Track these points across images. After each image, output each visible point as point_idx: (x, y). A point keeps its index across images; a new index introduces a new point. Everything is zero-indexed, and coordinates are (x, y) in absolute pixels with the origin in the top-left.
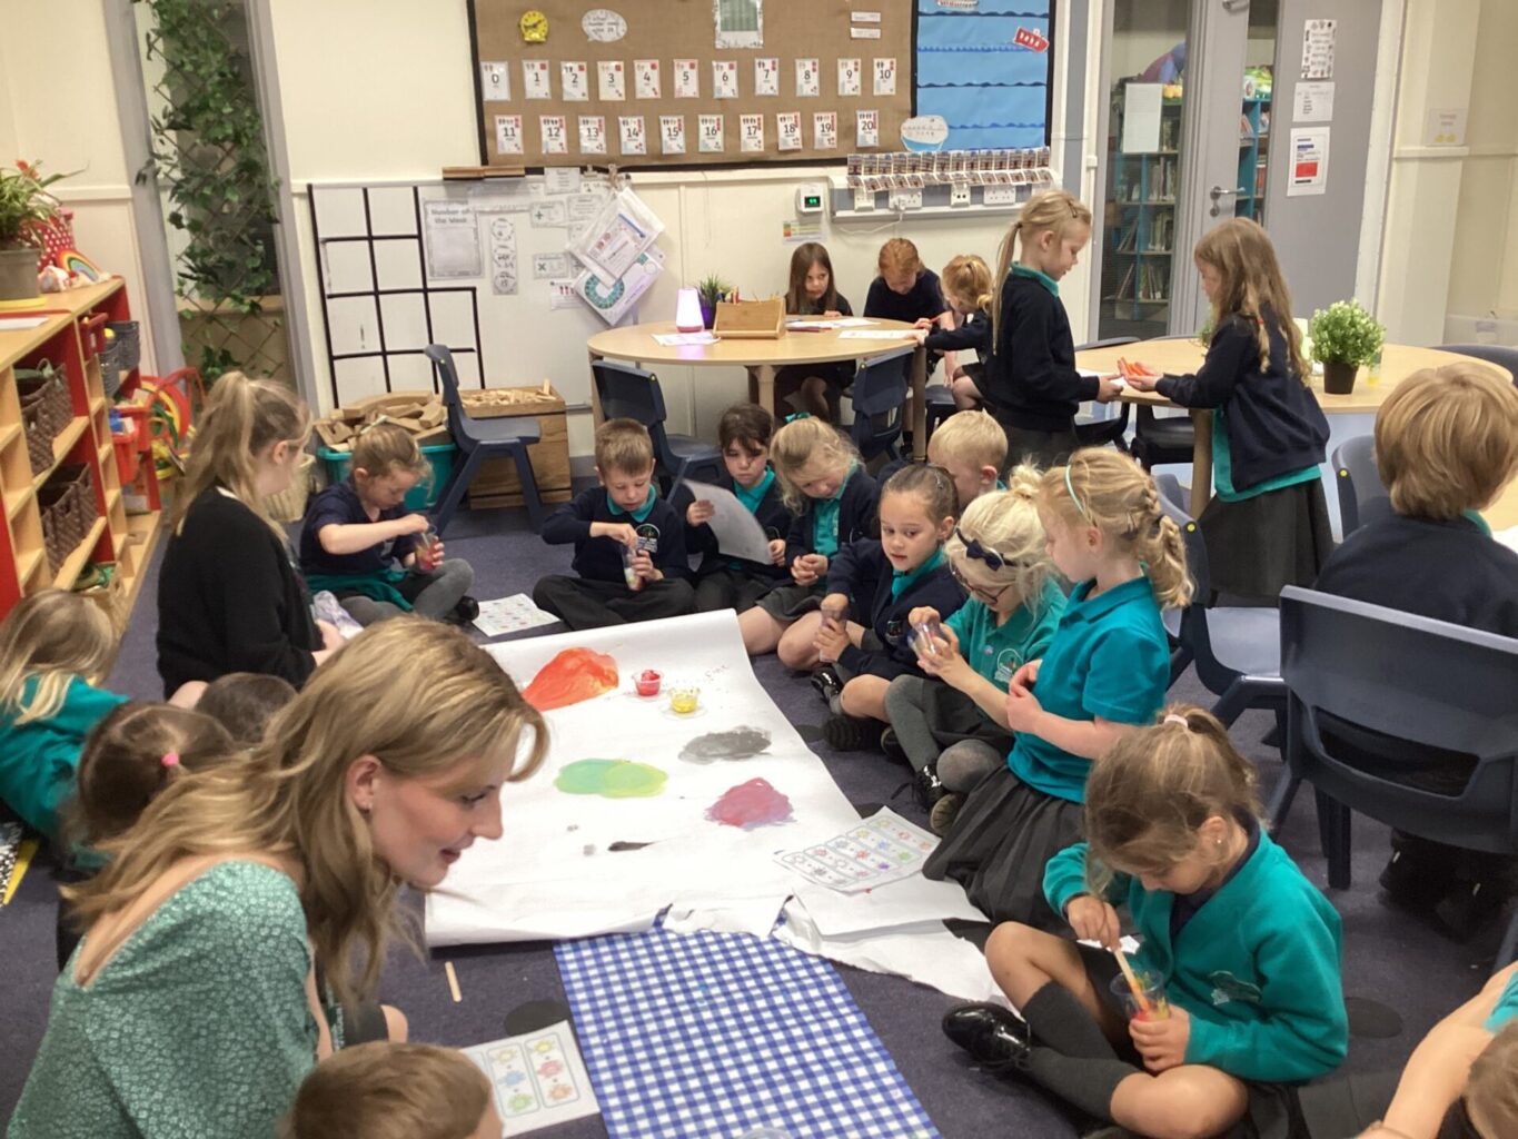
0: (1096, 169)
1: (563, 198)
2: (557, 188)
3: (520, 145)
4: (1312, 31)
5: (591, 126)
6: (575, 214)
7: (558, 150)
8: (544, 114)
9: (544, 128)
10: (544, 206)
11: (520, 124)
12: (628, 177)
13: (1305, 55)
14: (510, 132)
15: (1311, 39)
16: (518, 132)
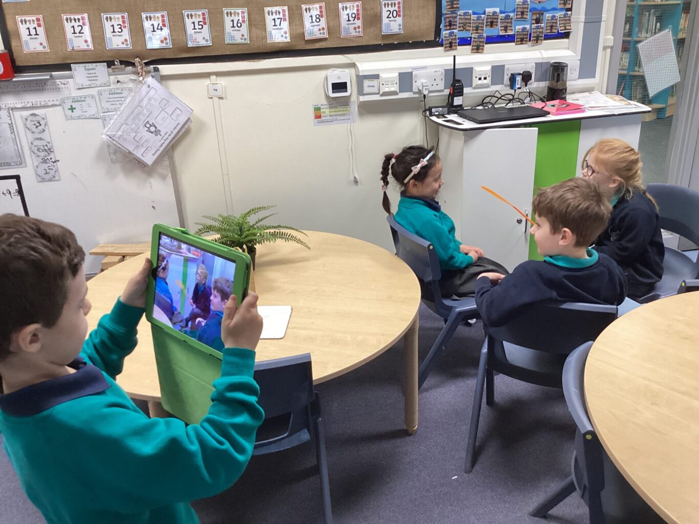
1: (94, 91)
2: (86, 83)
3: (45, 44)
5: (113, 22)
6: (107, 105)
7: (84, 46)
8: (65, 12)
9: (68, 26)
10: (75, 100)
11: (42, 22)
12: (156, 70)
14: (33, 32)
16: (41, 30)
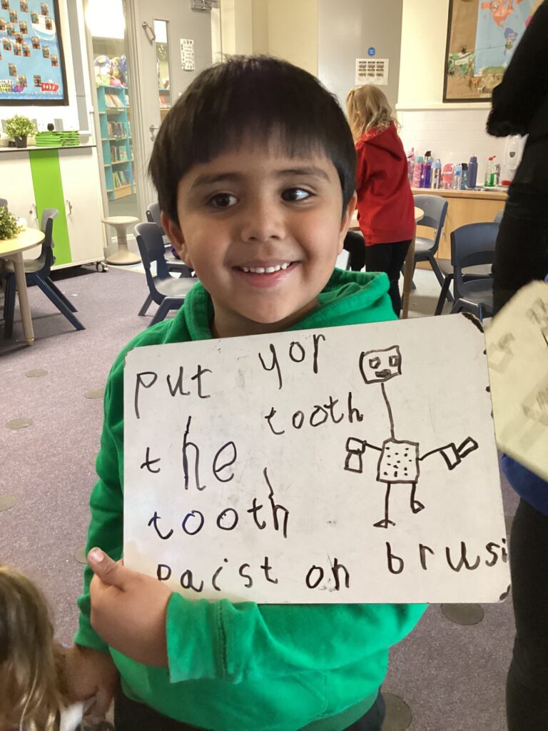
0: (93, 113)
4: (184, 45)
13: (182, 57)
15: (184, 49)
